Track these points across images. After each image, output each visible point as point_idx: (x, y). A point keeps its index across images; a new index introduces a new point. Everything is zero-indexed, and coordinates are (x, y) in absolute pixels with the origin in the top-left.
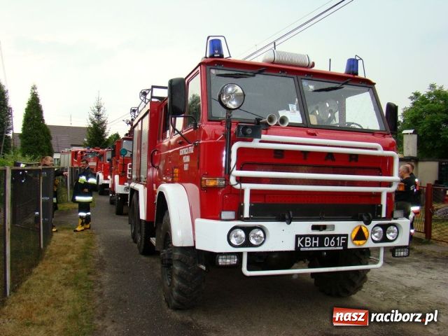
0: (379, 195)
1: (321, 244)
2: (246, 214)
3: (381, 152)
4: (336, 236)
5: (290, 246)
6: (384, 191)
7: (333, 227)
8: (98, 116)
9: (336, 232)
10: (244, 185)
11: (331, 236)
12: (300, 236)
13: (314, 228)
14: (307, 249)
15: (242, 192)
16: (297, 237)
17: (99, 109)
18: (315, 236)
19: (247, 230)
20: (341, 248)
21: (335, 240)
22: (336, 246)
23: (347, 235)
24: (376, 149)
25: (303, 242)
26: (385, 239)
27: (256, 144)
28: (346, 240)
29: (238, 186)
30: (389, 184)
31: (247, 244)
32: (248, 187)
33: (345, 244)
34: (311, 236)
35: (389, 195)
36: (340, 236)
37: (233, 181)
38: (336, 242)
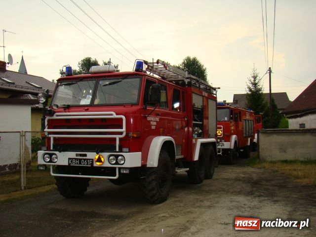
0: (115, 139)
1: (80, 163)
2: (52, 149)
3: (115, 116)
4: (87, 159)
5: (66, 163)
6: (118, 137)
9: (88, 157)
11: (85, 160)
12: (71, 159)
14: (74, 165)
15: (50, 138)
16: (69, 159)
18: (77, 159)
19: (51, 155)
20: (90, 166)
21: (87, 161)
22: (87, 164)
23: (93, 160)
24: (112, 115)
25: (72, 161)
26: (117, 163)
28: (93, 162)
29: (48, 136)
30: (121, 133)
31: (51, 161)
32: (52, 136)
33: (92, 164)
34: (75, 159)
35: (120, 139)
36: (89, 159)
37: (46, 134)
38: (87, 162)
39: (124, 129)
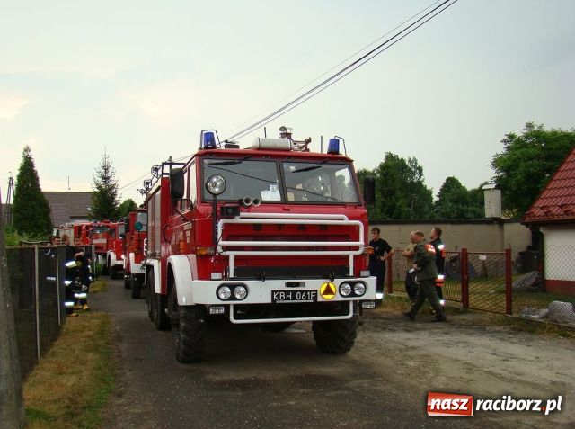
0: (347, 257)
1: (294, 298)
2: (232, 275)
3: (346, 222)
4: (307, 291)
5: (267, 300)
6: (351, 254)
7: (304, 284)
8: (106, 179)
9: (307, 288)
10: (228, 253)
11: (302, 292)
12: (276, 292)
13: (288, 285)
14: (281, 302)
15: (227, 258)
16: (273, 292)
17: (106, 169)
18: (289, 292)
19: (232, 287)
20: (312, 301)
21: (306, 294)
22: (307, 299)
23: (316, 291)
24: (342, 219)
25: (278, 296)
26: (353, 294)
27: (237, 220)
28: (316, 294)
29: (224, 253)
30: (356, 248)
31: (233, 298)
32: (231, 254)
33: (315, 298)
34: (285, 291)
35: (355, 257)
36: (311, 291)
37: (219, 249)
38: (307, 296)
39: (361, 242)
